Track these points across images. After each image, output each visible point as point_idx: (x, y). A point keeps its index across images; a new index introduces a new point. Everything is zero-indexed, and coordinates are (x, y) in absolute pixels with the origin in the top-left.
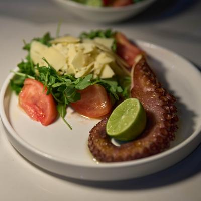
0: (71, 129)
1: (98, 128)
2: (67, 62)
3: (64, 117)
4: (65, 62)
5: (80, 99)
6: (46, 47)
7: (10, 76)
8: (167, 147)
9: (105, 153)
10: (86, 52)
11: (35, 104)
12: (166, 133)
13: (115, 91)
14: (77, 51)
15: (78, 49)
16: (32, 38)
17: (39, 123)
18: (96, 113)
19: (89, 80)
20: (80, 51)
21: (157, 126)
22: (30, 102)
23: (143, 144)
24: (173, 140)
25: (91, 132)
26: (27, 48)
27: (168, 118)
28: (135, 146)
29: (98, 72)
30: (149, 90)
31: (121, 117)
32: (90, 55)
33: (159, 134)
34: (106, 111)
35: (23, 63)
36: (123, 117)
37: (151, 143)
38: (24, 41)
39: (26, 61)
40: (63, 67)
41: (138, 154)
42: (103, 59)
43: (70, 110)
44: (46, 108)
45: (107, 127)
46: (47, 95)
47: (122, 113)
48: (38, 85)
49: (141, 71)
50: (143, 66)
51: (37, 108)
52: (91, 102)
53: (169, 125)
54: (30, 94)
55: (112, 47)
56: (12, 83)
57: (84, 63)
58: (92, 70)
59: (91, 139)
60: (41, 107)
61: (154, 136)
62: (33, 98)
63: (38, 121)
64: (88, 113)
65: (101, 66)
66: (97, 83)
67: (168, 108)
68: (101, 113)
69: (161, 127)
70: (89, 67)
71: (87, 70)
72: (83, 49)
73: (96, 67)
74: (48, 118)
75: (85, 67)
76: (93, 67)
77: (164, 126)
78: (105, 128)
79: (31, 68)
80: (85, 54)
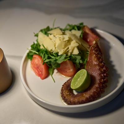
0: (55, 82)
1: (67, 84)
2: (55, 46)
3: (52, 75)
4: (54, 46)
5: (60, 67)
6: (46, 36)
7: (28, 51)
8: (99, 97)
9: (67, 99)
10: (65, 40)
11: (38, 68)
12: (99, 90)
13: (78, 62)
14: (60, 40)
15: (61, 39)
16: (40, 30)
17: (40, 78)
18: (67, 74)
19: (64, 58)
20: (62, 40)
21: (95, 85)
22: (36, 66)
23: (86, 95)
24: (103, 93)
25: (63, 86)
26: (37, 35)
27: (101, 82)
28: (82, 96)
29: (70, 51)
30: (96, 63)
31: (78, 79)
32: (67, 42)
33: (95, 90)
34: (73, 73)
35: (34, 44)
36: (79, 79)
37: (90, 95)
38: (34, 33)
39: (36, 43)
40: (53, 48)
41: (83, 101)
42: (74, 44)
43: (56, 71)
44: (43, 71)
45: (71, 83)
46: (43, 64)
47: (79, 77)
48: (39, 59)
49: (94, 51)
50: (96, 47)
51: (39, 70)
52: (65, 68)
53: (101, 85)
54: (36, 63)
55: (80, 36)
56: (28, 54)
57: (63, 47)
58: (68, 50)
59: (62, 90)
60: (41, 70)
61: (93, 91)
62: (37, 65)
63: (39, 76)
64: (64, 74)
65: (73, 48)
66: (68, 60)
67: (102, 75)
68: (70, 74)
69: (97, 86)
70: (65, 49)
71: (64, 51)
72: (64, 39)
73: (70, 48)
74: (43, 76)
75: (64, 49)
76: (68, 48)
77: (98, 86)
78: (71, 84)
79: (38, 47)
80: (64, 42)
